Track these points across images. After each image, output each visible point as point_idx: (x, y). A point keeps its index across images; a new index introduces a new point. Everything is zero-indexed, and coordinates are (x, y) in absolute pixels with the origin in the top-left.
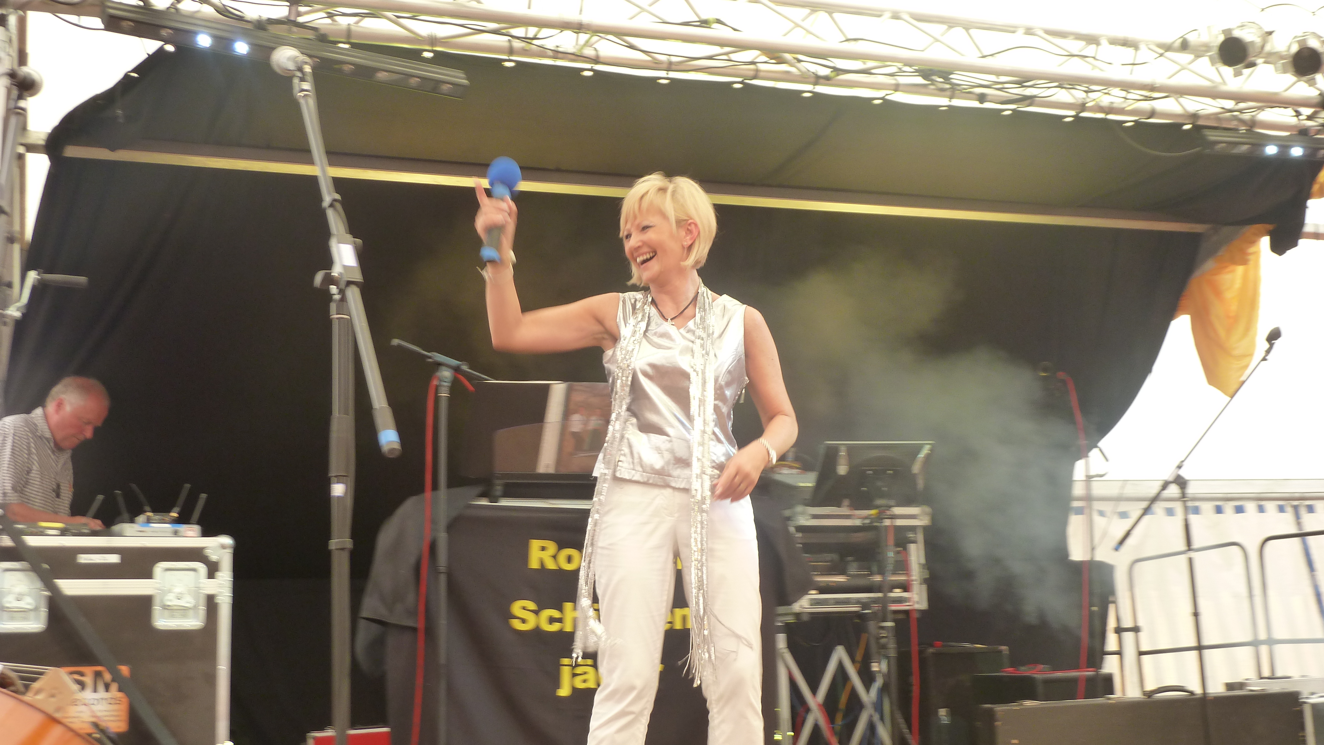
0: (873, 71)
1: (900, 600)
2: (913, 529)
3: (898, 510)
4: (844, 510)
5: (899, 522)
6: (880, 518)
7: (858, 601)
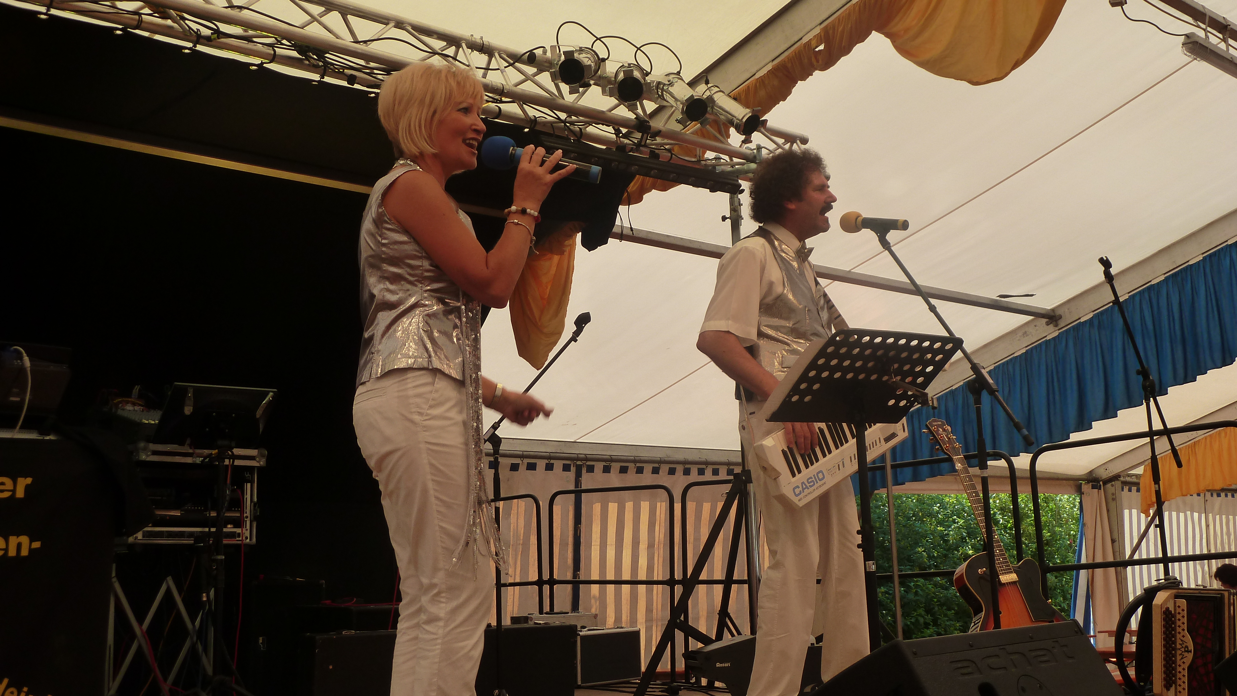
0: (255, 39)
1: (233, 535)
2: (251, 469)
3: (237, 451)
4: (187, 449)
5: (237, 462)
6: (221, 457)
7: (191, 535)
